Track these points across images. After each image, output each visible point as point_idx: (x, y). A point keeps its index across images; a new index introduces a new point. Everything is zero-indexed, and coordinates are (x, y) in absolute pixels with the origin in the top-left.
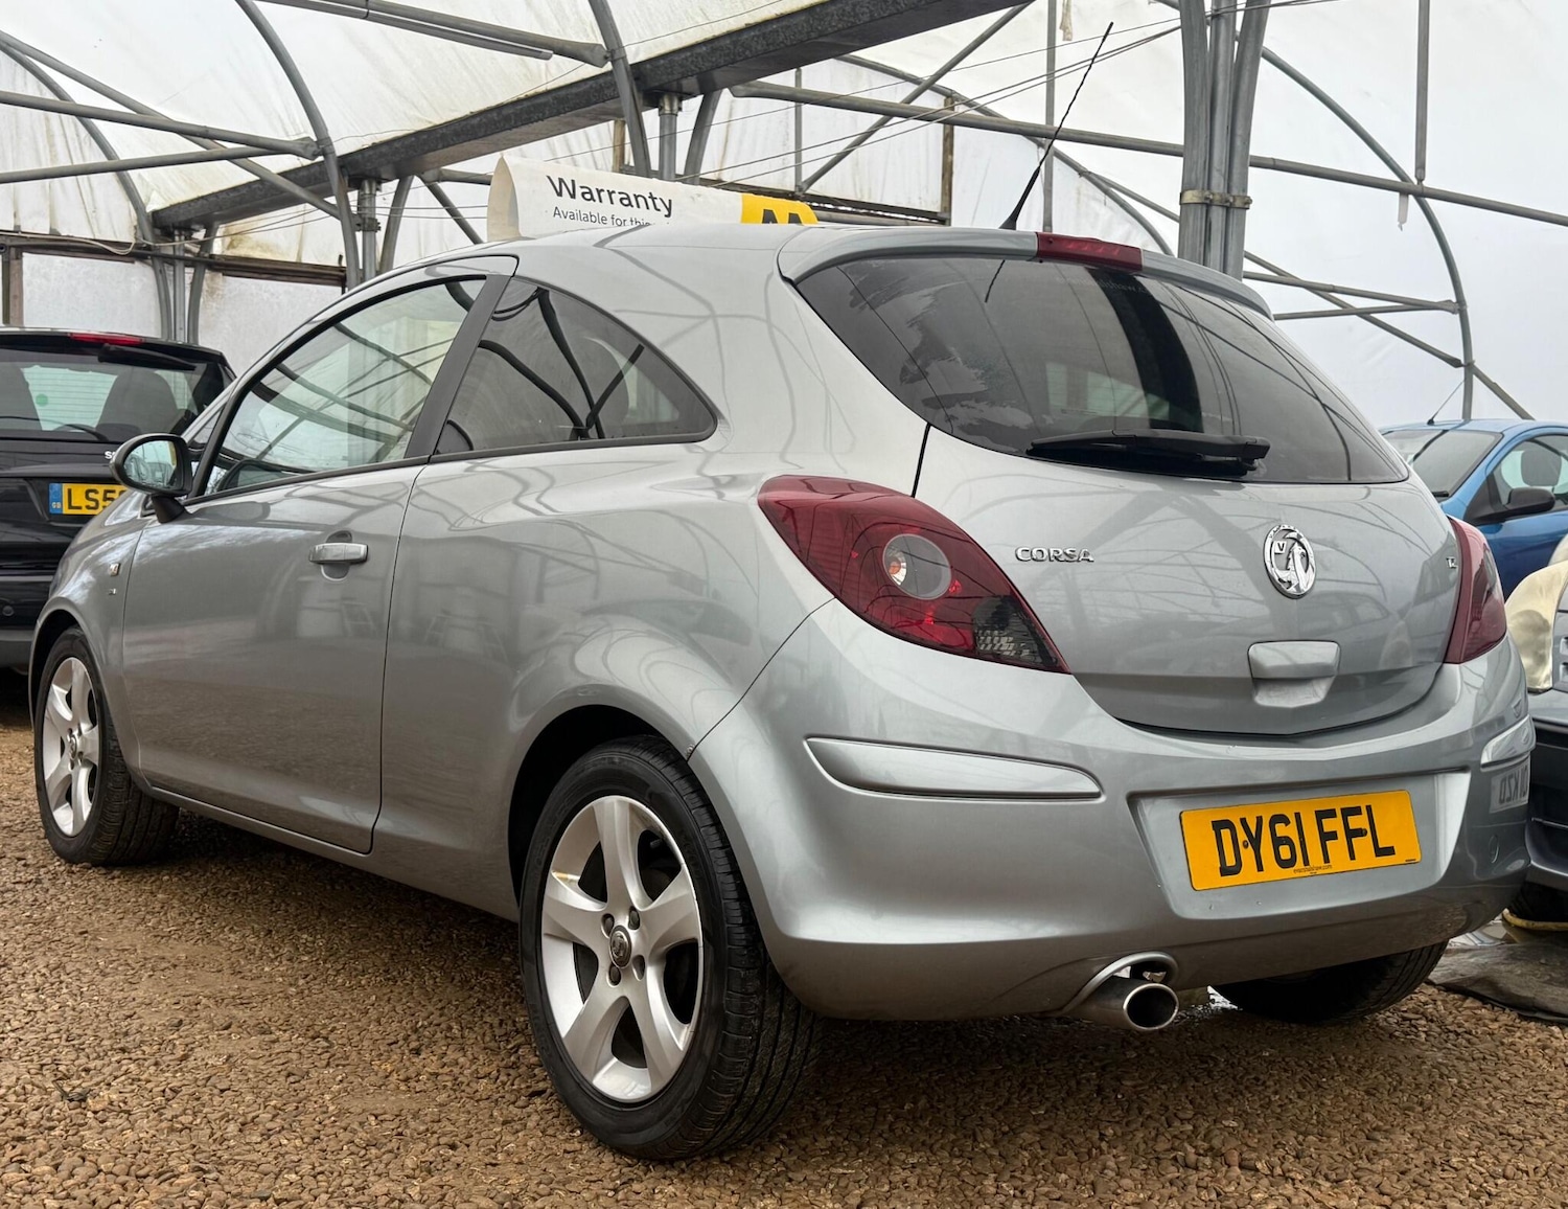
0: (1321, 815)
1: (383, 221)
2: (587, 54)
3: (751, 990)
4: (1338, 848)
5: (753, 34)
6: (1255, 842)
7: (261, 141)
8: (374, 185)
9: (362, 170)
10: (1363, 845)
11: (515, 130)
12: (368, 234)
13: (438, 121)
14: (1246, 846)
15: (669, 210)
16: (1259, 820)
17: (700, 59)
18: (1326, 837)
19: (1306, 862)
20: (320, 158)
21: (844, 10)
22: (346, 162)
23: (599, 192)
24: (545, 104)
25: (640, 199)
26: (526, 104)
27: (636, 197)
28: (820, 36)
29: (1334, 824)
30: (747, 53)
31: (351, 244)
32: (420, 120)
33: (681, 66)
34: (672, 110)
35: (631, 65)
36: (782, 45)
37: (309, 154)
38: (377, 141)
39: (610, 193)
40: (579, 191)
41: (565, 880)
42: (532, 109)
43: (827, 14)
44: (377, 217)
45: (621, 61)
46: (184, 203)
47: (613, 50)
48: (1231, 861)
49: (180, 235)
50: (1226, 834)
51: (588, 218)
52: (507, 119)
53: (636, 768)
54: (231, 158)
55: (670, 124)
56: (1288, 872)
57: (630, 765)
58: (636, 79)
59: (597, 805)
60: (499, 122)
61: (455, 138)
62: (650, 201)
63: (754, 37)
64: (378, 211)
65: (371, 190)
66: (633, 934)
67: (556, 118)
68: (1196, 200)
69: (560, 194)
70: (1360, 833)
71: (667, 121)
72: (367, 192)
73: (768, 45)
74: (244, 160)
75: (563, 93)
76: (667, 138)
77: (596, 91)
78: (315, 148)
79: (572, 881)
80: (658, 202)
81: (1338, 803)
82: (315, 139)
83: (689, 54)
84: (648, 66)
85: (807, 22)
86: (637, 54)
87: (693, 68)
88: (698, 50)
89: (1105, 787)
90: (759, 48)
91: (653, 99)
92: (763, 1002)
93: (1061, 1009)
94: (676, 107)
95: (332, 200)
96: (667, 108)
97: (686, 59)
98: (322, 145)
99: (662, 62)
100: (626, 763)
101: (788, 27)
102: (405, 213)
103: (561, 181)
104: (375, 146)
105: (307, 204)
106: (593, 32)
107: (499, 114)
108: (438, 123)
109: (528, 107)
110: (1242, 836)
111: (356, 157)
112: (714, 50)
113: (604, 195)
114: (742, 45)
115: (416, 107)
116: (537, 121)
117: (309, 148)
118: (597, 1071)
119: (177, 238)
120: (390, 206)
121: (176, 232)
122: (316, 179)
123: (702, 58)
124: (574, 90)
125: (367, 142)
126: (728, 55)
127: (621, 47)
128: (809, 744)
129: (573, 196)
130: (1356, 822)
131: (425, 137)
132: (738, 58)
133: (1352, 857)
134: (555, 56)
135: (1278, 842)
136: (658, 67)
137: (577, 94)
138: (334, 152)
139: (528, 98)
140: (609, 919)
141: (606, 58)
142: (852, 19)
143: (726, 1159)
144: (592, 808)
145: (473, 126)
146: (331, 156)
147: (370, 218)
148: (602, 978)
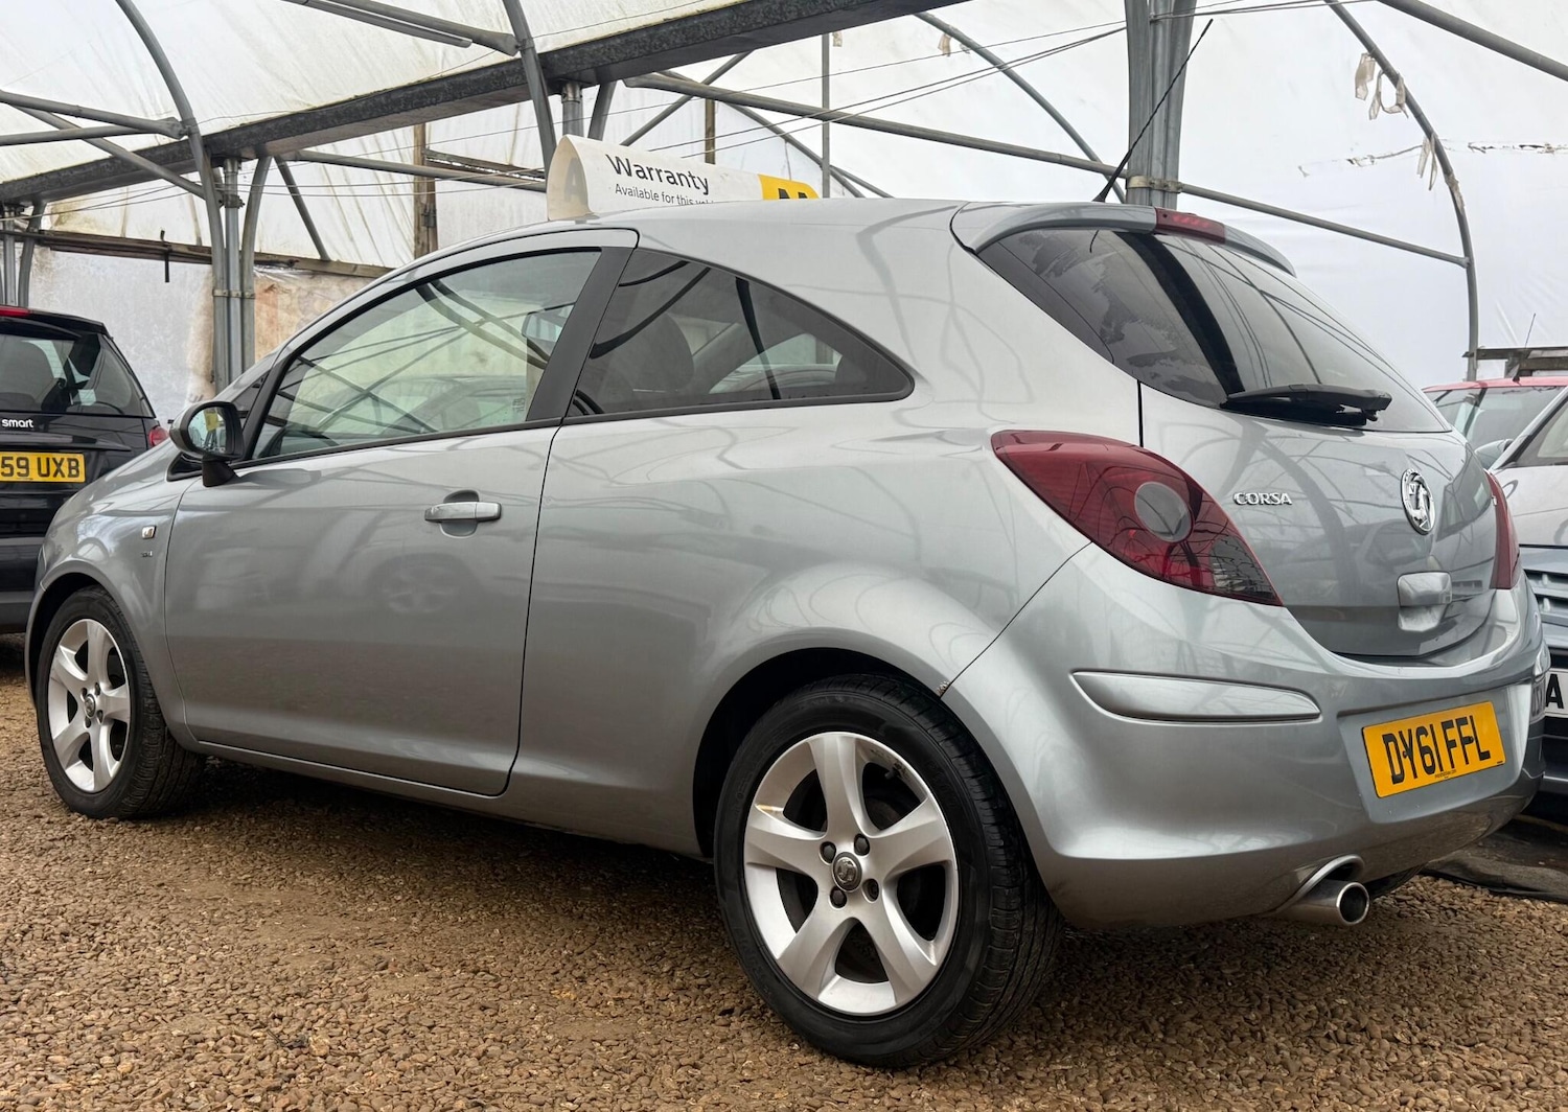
0: (1446, 725)
1: (244, 197)
2: (501, 43)
3: (1014, 906)
4: (1457, 752)
5: (671, 28)
6: (1409, 752)
7: (131, 121)
8: (236, 163)
9: (224, 149)
10: (1472, 750)
11: (402, 114)
12: (231, 210)
13: (317, 104)
14: (1405, 757)
15: (706, 188)
16: (1410, 731)
17: (613, 50)
18: (1451, 744)
19: (1442, 769)
20: (185, 137)
21: (771, 8)
22: (210, 141)
23: (650, 170)
24: (441, 89)
25: (682, 177)
26: (418, 89)
27: (679, 175)
28: (743, 32)
29: (1453, 734)
30: (664, 45)
31: (215, 219)
32: (298, 102)
33: (592, 56)
34: (574, 97)
35: (539, 54)
36: (702, 39)
37: (175, 134)
38: (246, 122)
39: (659, 172)
40: (634, 169)
41: (770, 812)
42: (425, 94)
43: (753, 12)
44: (239, 194)
45: (530, 51)
46: (19, 180)
47: (522, 41)
48: (1398, 772)
49: (10, 212)
50: (1391, 744)
51: (642, 195)
52: (396, 103)
53: (864, 704)
54: (87, 137)
55: (573, 111)
56: (1432, 779)
57: (858, 702)
58: (543, 68)
59: (813, 741)
60: (387, 105)
61: (336, 121)
62: (690, 179)
63: (672, 31)
64: (239, 188)
65: (233, 169)
66: (863, 860)
67: (451, 103)
68: (1142, 185)
69: (619, 172)
70: (1466, 741)
71: (571, 108)
72: (230, 170)
73: (687, 39)
74: (100, 139)
75: (460, 79)
76: (570, 124)
77: (497, 78)
78: (180, 128)
79: (776, 812)
80: (696, 180)
81: (1453, 715)
82: (180, 119)
83: (601, 45)
84: (556, 56)
85: (731, 19)
86: (545, 44)
87: (605, 59)
88: (612, 42)
89: (1322, 707)
90: (677, 41)
91: (556, 85)
92: (1023, 917)
93: (1275, 909)
94: (578, 96)
95: (195, 177)
96: (570, 95)
97: (598, 50)
98: (187, 124)
99: (572, 52)
100: (852, 701)
101: (710, 22)
102: (265, 190)
103: (618, 159)
104: (243, 127)
105: (162, 180)
106: (506, 24)
107: (387, 98)
108: (317, 105)
109: (420, 92)
110: (1402, 749)
111: (222, 137)
112: (627, 42)
113: (654, 173)
114: (659, 39)
115: (295, 90)
116: (428, 105)
117: (175, 128)
118: (821, 989)
119: (7, 214)
120: (250, 183)
121: (6, 209)
122: (174, 157)
123: (616, 49)
124: (473, 77)
125: (236, 123)
126: (644, 47)
127: (531, 38)
128: (1076, 678)
129: (629, 174)
131: (302, 119)
132: (654, 51)
133: (1467, 761)
134: (473, 44)
135: (1424, 750)
136: (567, 57)
137: (475, 81)
138: (198, 132)
139: (420, 84)
140: (829, 848)
141: (517, 47)
142: (779, 17)
143: (952, 1062)
144: (807, 744)
145: (356, 109)
146: (196, 135)
147: (232, 196)
148: (823, 900)
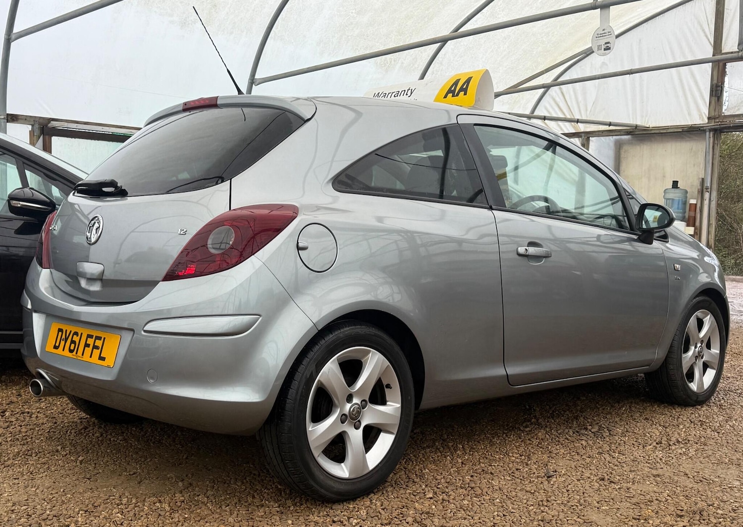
0: (90, 336)
4: (88, 350)
6: (66, 340)
10: (96, 352)
14: (63, 340)
15: (412, 92)
16: (71, 331)
18: (87, 345)
19: (76, 353)
29: (91, 341)
39: (394, 92)
40: (383, 95)
48: (57, 345)
50: (60, 333)
56: (70, 355)
70: (97, 348)
81: (95, 333)
110: (64, 337)
129: (379, 98)
130: (99, 343)
133: (91, 357)
135: (72, 342)
